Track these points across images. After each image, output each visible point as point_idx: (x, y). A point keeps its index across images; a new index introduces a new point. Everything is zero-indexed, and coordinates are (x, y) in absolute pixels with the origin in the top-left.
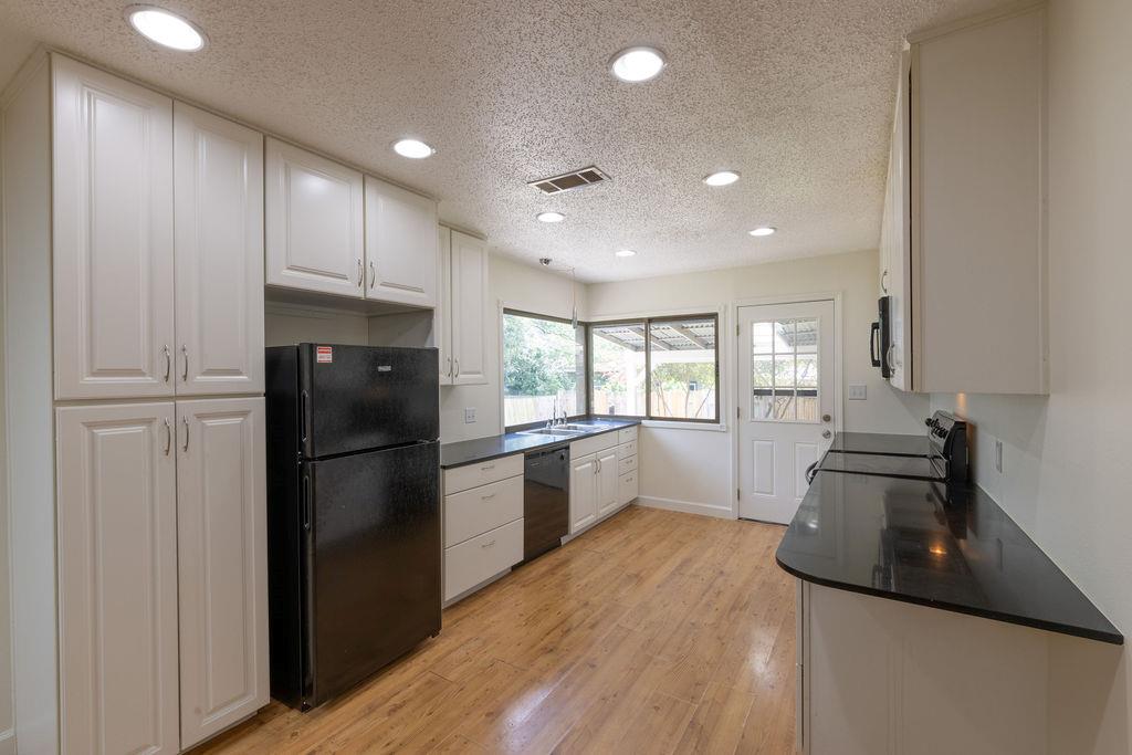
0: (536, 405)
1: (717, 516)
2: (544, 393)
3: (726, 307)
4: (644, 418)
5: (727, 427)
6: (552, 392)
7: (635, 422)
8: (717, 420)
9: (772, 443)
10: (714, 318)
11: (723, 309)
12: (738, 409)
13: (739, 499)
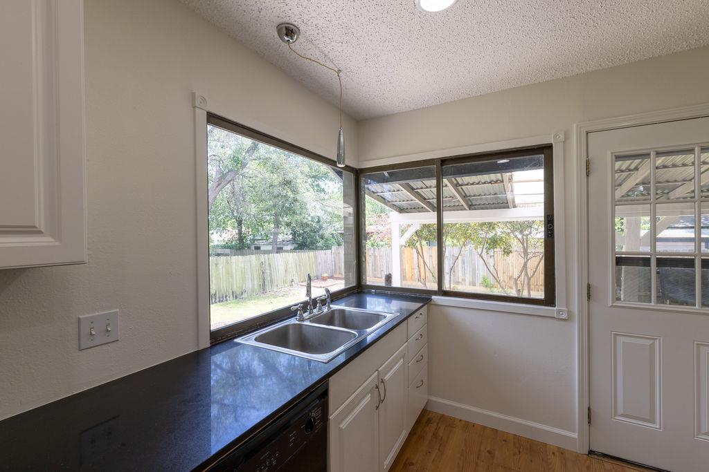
0: (316, 257)
1: (552, 442)
2: (322, 249)
3: (567, 136)
4: (434, 293)
5: (570, 314)
6: (328, 247)
7: (423, 297)
8: (550, 300)
9: (651, 341)
10: (543, 153)
11: (562, 137)
12: (589, 287)
13: (589, 422)
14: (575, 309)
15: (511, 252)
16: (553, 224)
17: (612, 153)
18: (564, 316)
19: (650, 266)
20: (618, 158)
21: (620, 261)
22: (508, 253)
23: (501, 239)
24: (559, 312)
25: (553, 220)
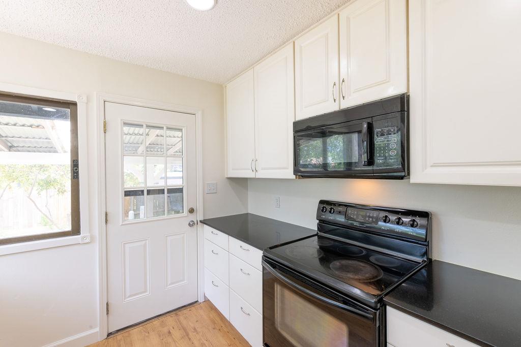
3: (89, 99)
5: (92, 238)
8: (76, 229)
9: (144, 242)
10: (69, 108)
11: (85, 99)
12: (106, 214)
13: (108, 314)
14: (96, 232)
15: (65, 191)
16: (78, 167)
17: (121, 120)
18: (88, 240)
19: (143, 195)
20: (126, 124)
21: (128, 193)
22: (63, 193)
23: (55, 180)
24: (83, 238)
25: (78, 164)
